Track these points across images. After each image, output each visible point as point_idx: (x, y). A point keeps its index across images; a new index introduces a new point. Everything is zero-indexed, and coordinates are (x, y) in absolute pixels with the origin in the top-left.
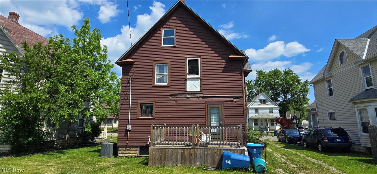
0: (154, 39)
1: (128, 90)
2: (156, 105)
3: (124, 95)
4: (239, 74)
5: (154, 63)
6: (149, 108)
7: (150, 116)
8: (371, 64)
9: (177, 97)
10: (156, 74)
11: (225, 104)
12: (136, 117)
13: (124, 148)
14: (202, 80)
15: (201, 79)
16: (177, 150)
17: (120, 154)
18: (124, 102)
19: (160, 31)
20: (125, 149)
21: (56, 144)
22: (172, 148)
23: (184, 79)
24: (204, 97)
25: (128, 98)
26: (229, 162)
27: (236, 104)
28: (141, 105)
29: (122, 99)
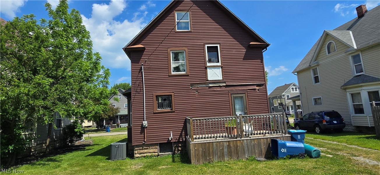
0: (166, 22)
1: (140, 81)
2: (175, 96)
3: (135, 87)
4: (260, 62)
5: (169, 50)
6: (167, 100)
7: (168, 109)
8: (362, 53)
9: (198, 87)
10: (172, 62)
11: (248, 93)
12: (153, 111)
13: (141, 148)
14: (224, 68)
15: (222, 67)
16: (222, 143)
17: (137, 154)
18: (136, 95)
19: (173, 14)
20: (143, 148)
21: (34, 151)
22: (216, 142)
23: (204, 68)
24: (227, 86)
25: (140, 90)
26: (284, 150)
27: (259, 92)
28: (157, 97)
29: (134, 91)
